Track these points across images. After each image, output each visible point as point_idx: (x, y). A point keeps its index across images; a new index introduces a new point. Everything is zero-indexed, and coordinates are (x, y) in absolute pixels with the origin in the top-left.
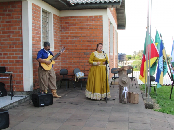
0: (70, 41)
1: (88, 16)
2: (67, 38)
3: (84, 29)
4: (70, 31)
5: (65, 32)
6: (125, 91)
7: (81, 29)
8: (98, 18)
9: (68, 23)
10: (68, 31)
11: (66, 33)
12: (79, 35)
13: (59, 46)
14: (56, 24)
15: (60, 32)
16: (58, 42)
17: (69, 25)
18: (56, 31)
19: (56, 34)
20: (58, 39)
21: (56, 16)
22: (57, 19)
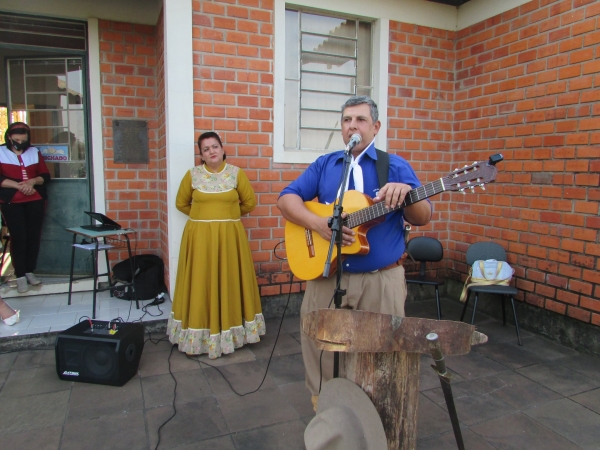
0: (483, 124)
2: (475, 115)
3: (538, 61)
4: (486, 80)
5: (468, 90)
7: (525, 65)
9: (478, 49)
10: (480, 82)
11: (473, 94)
12: (517, 92)
13: (442, 147)
14: (415, 61)
15: (455, 92)
16: (429, 132)
17: (481, 59)
18: (414, 90)
19: (414, 98)
20: (430, 120)
21: (421, 29)
22: (431, 43)
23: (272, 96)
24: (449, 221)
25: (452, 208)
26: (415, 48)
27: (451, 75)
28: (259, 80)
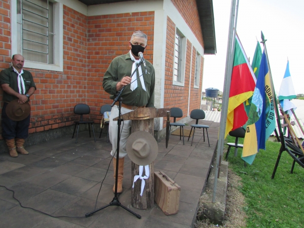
0: (101, 58)
1: (131, 14)
2: (97, 53)
3: (123, 36)
4: (102, 40)
5: (94, 42)
6: (142, 178)
7: (119, 37)
8: (148, 16)
9: (99, 26)
10: (99, 40)
11: (96, 44)
12: (115, 47)
13: (84, 66)
14: (73, 26)
15: (87, 43)
16: (79, 58)
17: (100, 31)
18: (73, 38)
19: (72, 42)
20: (78, 53)
21: (75, 12)
22: (78, 19)
23: (10, 30)
24: (86, 98)
25: (88, 92)
26: (73, 19)
27: (86, 34)
28: (3, 20)
